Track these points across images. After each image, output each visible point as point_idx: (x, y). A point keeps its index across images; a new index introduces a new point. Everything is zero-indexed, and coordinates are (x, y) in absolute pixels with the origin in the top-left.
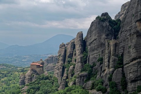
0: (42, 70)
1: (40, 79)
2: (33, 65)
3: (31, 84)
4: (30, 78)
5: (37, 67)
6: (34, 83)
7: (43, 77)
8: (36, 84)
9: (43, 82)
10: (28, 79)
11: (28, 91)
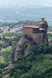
0: (42, 37)
1: (37, 52)
2: (26, 28)
3: (20, 61)
4: (21, 51)
5: (33, 32)
6: (25, 59)
7: (42, 50)
8: (27, 60)
9: (40, 57)
10: (18, 51)
11: (12, 72)
